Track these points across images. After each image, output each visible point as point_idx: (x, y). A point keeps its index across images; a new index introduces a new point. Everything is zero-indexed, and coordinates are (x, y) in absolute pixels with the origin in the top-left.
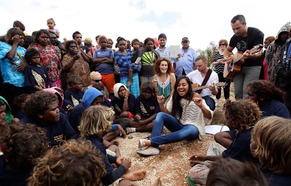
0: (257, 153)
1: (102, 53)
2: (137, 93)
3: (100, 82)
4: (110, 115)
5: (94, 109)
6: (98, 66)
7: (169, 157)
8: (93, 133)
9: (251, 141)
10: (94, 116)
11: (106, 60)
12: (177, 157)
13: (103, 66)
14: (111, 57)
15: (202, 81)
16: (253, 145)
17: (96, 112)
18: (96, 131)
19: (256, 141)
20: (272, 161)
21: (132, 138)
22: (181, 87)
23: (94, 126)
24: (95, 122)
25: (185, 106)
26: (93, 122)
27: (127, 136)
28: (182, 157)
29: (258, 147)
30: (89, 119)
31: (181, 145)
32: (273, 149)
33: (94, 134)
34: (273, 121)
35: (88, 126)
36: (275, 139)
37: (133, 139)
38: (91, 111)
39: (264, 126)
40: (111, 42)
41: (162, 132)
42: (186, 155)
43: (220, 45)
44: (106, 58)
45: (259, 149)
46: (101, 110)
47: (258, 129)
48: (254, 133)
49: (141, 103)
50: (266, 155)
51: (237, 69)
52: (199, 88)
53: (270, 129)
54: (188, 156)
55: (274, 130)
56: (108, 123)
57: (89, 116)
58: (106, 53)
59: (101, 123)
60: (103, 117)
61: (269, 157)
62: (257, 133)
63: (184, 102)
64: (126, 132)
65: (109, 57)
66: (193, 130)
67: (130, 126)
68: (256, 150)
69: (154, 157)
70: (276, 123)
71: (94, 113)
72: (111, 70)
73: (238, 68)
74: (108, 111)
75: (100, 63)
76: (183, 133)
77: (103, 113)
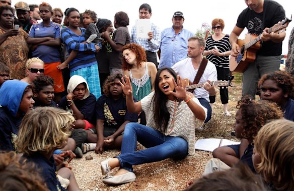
0: (262, 168)
1: (42, 29)
2: (98, 91)
3: (39, 72)
4: (66, 122)
5: (41, 112)
6: (36, 48)
7: (150, 185)
8: (36, 150)
9: (254, 151)
10: (40, 123)
11: (48, 40)
12: (162, 184)
13: (43, 49)
14: (57, 37)
15: (195, 75)
16: (256, 157)
17: (43, 116)
18: (41, 147)
19: (261, 152)
20: (280, 178)
21: (92, 159)
22: (164, 81)
23: (38, 138)
24: (41, 132)
25: (172, 110)
26: (38, 131)
27: (84, 156)
28: (168, 184)
29: (263, 160)
30: (31, 127)
31: (166, 167)
32: (281, 163)
33: (38, 151)
34: (283, 126)
35: (29, 139)
36: (285, 150)
37: (94, 160)
38: (36, 115)
39: (271, 133)
40: (59, 13)
41: (136, 148)
42: (173, 180)
43: (214, 28)
44: (48, 38)
45: (264, 163)
46: (53, 115)
47: (263, 136)
48: (258, 141)
49: (105, 104)
50: (273, 170)
51: (250, 57)
52: (190, 87)
53: (278, 137)
54: (176, 183)
55: (283, 138)
56: (63, 135)
57: (31, 123)
58: (49, 30)
59: (51, 135)
60: (55, 125)
61: (277, 173)
62: (262, 142)
63: (171, 104)
64: (83, 151)
65: (53, 36)
66: (181, 144)
67: (88, 141)
68: (260, 165)
69: (128, 185)
70: (286, 129)
71: (40, 118)
72: (56, 57)
73: (252, 55)
74: (64, 116)
75: (39, 44)
76: (166, 148)
77: (55, 118)
